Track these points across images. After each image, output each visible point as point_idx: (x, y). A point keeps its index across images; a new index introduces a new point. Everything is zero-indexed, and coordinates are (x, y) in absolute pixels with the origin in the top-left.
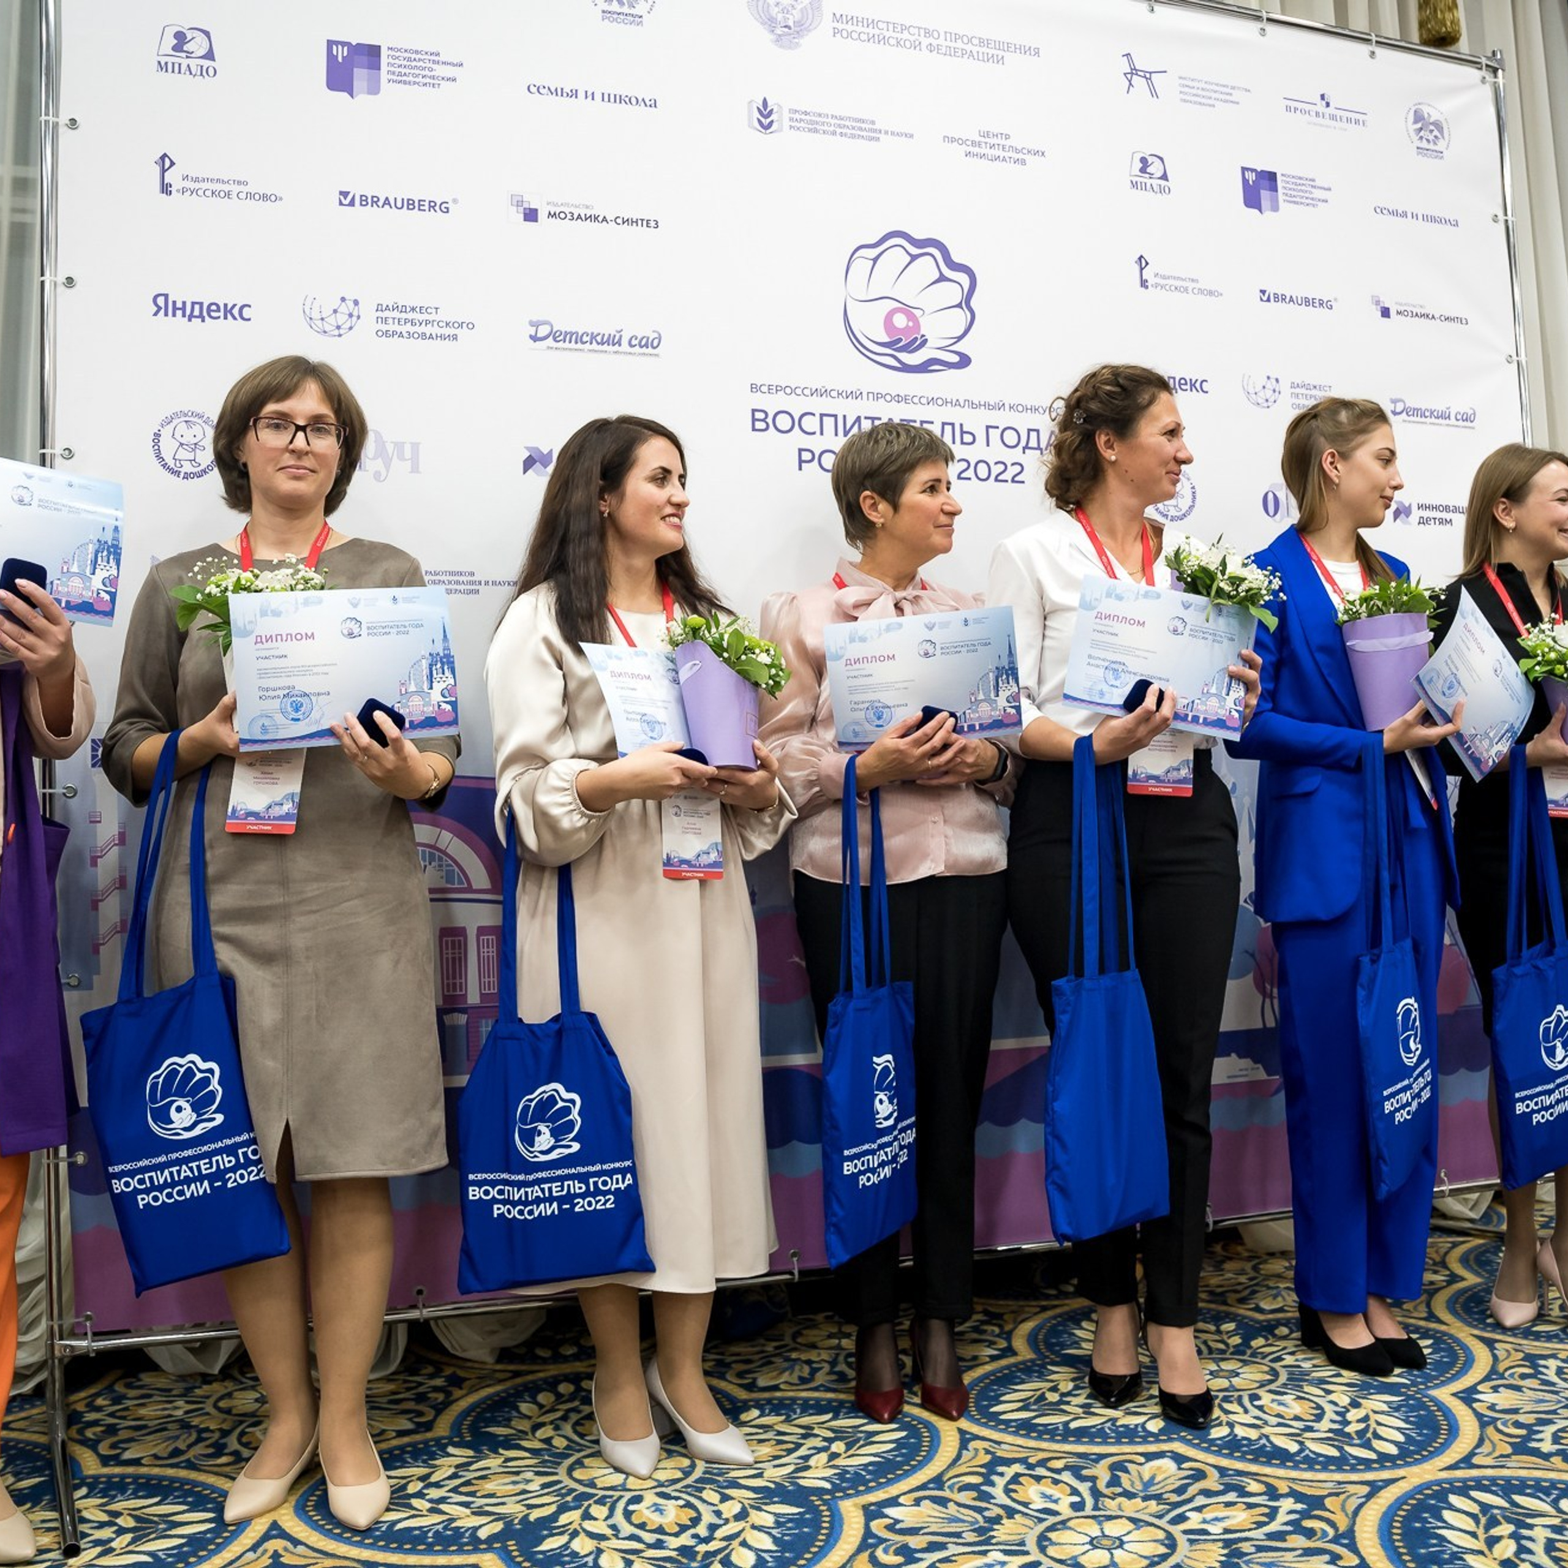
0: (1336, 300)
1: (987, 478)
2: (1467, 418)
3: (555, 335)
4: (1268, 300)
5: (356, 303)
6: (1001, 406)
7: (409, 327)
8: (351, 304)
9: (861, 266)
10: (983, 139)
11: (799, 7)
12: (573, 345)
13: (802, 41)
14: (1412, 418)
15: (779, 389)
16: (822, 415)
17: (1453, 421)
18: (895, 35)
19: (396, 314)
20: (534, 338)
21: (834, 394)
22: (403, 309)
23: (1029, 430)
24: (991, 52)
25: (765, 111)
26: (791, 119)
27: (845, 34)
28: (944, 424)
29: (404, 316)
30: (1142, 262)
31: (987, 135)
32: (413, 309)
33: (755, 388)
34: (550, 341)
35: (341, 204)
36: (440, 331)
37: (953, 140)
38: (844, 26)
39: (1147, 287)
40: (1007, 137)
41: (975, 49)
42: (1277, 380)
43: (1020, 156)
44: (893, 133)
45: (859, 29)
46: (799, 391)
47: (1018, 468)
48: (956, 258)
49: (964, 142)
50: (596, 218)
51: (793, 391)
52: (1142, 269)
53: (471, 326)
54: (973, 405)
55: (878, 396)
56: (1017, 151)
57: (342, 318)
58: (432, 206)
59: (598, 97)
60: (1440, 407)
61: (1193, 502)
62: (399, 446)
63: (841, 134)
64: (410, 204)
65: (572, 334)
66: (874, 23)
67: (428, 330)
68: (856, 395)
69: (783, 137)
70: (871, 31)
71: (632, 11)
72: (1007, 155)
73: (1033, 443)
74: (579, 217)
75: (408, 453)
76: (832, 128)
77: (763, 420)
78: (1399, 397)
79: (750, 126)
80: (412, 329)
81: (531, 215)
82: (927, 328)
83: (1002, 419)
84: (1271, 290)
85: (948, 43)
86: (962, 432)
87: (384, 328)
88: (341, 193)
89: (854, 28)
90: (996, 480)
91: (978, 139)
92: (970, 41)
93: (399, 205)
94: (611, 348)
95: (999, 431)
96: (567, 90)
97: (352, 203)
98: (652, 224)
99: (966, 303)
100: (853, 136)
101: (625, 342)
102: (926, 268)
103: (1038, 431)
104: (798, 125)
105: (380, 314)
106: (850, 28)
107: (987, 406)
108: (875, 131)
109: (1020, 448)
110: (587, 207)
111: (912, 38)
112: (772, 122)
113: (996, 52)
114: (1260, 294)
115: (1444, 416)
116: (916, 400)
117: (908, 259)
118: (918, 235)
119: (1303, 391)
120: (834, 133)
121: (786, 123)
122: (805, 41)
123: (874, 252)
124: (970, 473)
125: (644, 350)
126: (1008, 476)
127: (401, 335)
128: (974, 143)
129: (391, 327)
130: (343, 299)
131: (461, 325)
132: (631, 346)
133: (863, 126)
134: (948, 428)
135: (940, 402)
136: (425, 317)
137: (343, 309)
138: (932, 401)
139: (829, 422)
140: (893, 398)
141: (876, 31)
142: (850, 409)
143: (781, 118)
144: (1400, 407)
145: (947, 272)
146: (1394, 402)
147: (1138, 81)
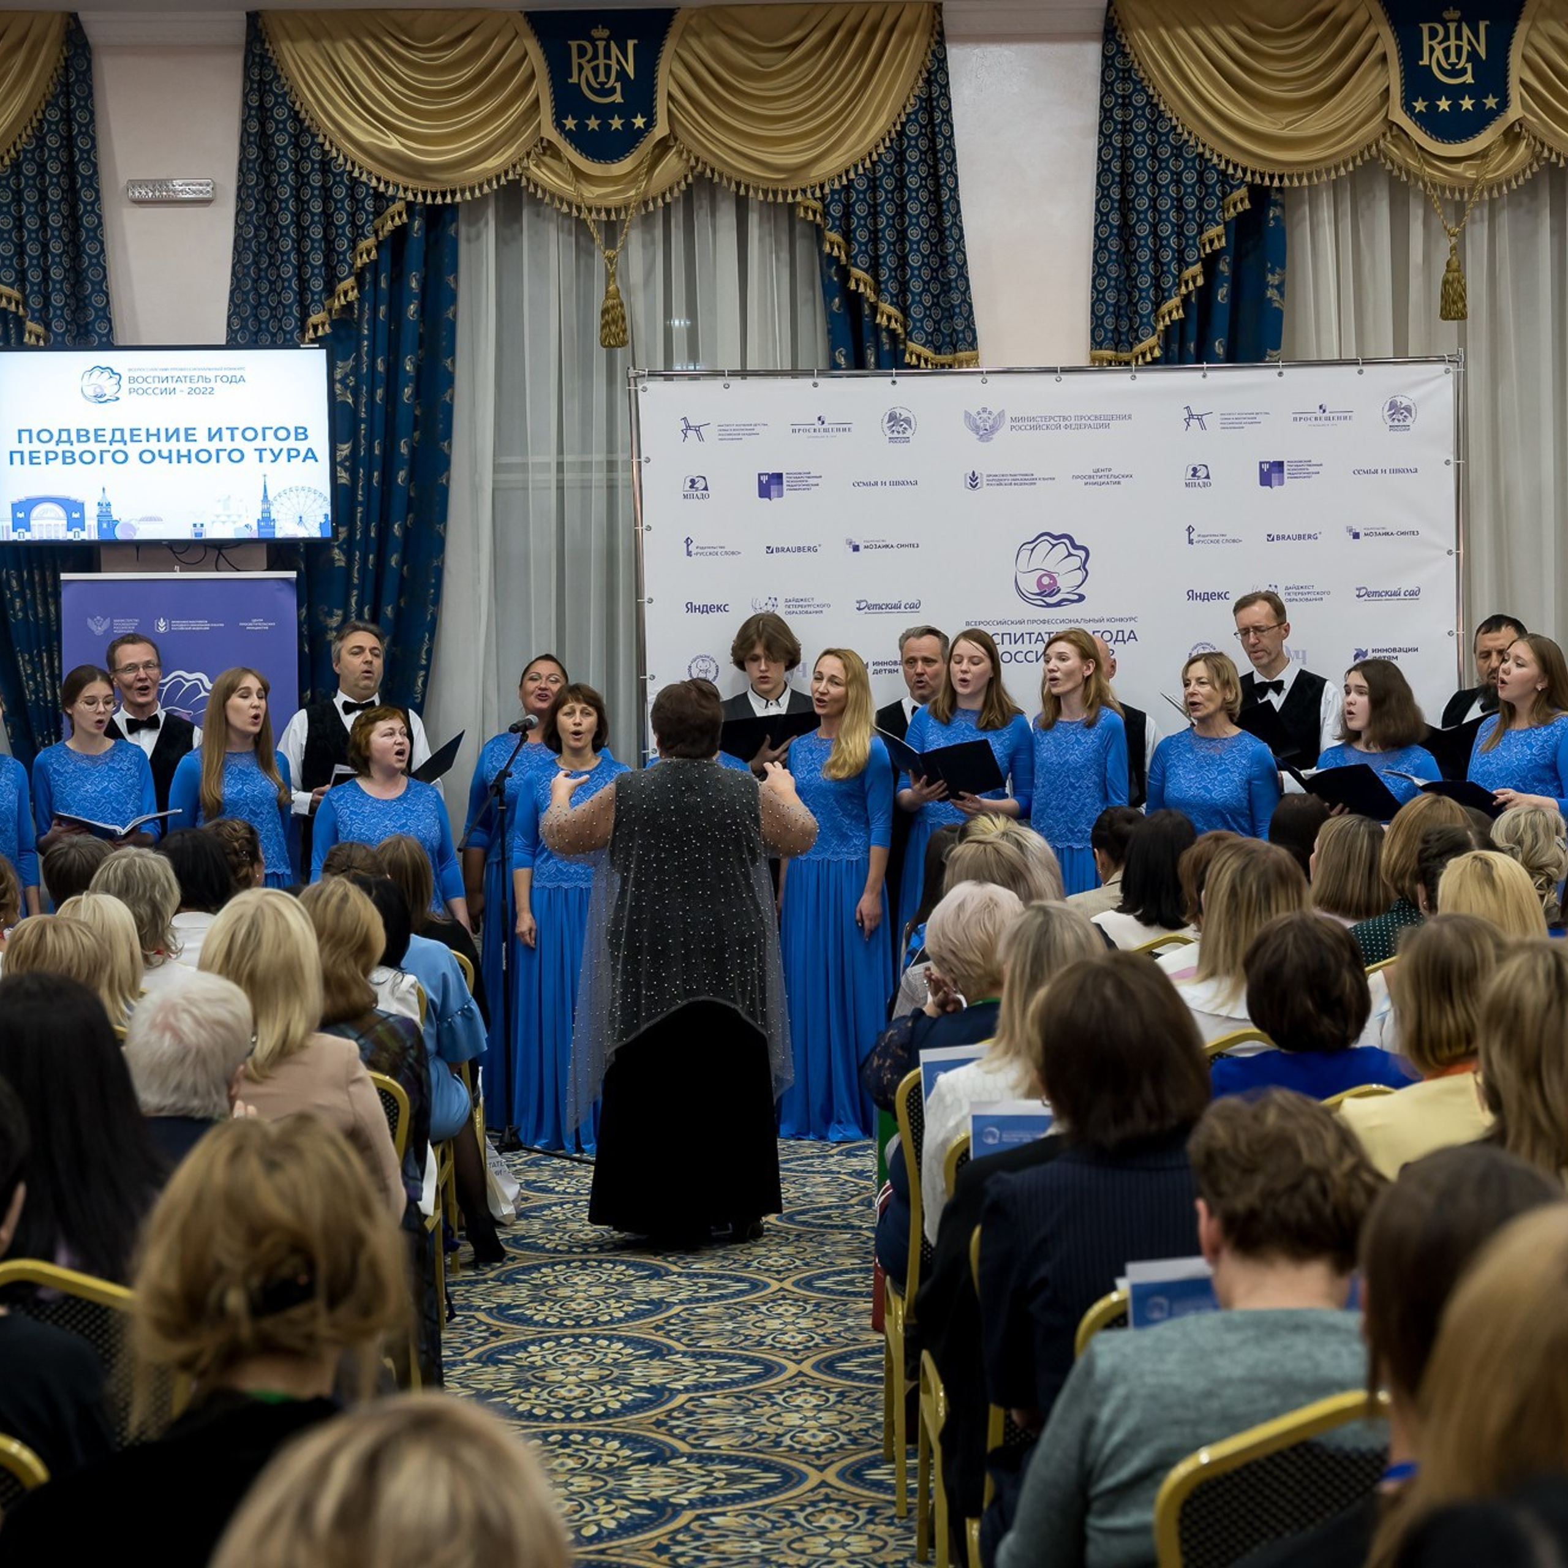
0: (1320, 533)
2: (1414, 593)
3: (868, 607)
4: (1273, 540)
5: (776, 599)
6: (1101, 620)
7: (800, 609)
8: (773, 600)
9: (1025, 554)
10: (1095, 474)
11: (992, 418)
12: (876, 610)
14: (1371, 598)
16: (1002, 634)
17: (1403, 596)
18: (1046, 423)
19: (794, 603)
20: (859, 609)
21: (1009, 623)
22: (797, 600)
23: (1117, 631)
24: (1101, 422)
25: (974, 478)
26: (988, 480)
27: (1017, 428)
29: (797, 604)
30: (1190, 529)
31: (1098, 470)
32: (802, 600)
34: (866, 610)
35: (767, 553)
36: (815, 609)
37: (1078, 477)
38: (1017, 423)
39: (1192, 544)
40: (1111, 470)
41: (1092, 423)
42: (1276, 587)
43: (1117, 480)
44: (1043, 479)
45: (1026, 423)
46: (990, 623)
48: (1078, 543)
49: (1084, 477)
50: (888, 546)
51: (988, 623)
52: (1190, 533)
53: (829, 606)
55: (1034, 621)
56: (1115, 477)
57: (769, 607)
58: (809, 549)
59: (888, 483)
60: (1394, 589)
63: (1015, 484)
64: (799, 549)
65: (877, 605)
66: (1034, 419)
67: (809, 609)
68: (1021, 622)
69: (985, 491)
70: (1032, 423)
71: (905, 435)
72: (1109, 480)
73: (1120, 638)
74: (880, 546)
76: (1010, 482)
78: (1362, 586)
79: (966, 487)
81: (856, 548)
82: (1060, 583)
84: (1276, 533)
85: (1076, 422)
87: (789, 610)
88: (767, 547)
89: (1023, 423)
91: (1092, 474)
92: (1090, 418)
93: (794, 550)
94: (895, 610)
96: (872, 482)
97: (772, 552)
98: (916, 546)
99: (1083, 566)
100: (1021, 484)
101: (902, 607)
102: (1061, 550)
103: (1122, 631)
104: (991, 483)
105: (786, 604)
106: (1020, 424)
107: (1094, 620)
108: (1033, 479)
110: (883, 541)
111: (1055, 423)
112: (977, 484)
113: (1104, 422)
114: (1267, 537)
115: (1396, 594)
116: (1053, 621)
117: (1051, 546)
118: (1056, 533)
119: (1294, 590)
120: (1011, 484)
121: (985, 483)
122: (996, 436)
123: (1031, 546)
125: (912, 610)
127: (796, 613)
128: (1090, 477)
129: (792, 610)
130: (770, 598)
131: (823, 606)
132: (905, 608)
133: (1027, 477)
136: (807, 603)
137: (770, 603)
139: (1006, 637)
140: (1041, 622)
141: (1035, 423)
142: (1018, 630)
143: (983, 481)
144: (1363, 592)
145: (1072, 551)
146: (1359, 589)
147: (1194, 423)
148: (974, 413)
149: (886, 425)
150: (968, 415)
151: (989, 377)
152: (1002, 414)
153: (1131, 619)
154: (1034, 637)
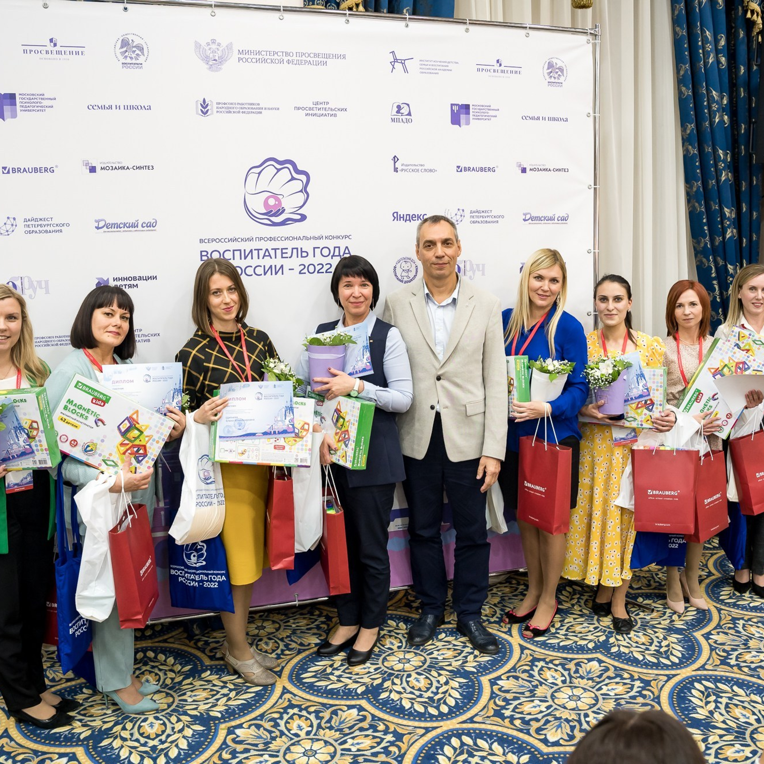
0: (497, 167)
1: (314, 272)
2: (564, 219)
3: (107, 226)
4: (461, 171)
5: (14, 219)
6: (320, 238)
7: (39, 228)
8: (12, 220)
9: (253, 177)
10: (315, 106)
11: (221, 49)
12: (116, 229)
13: (223, 67)
14: (534, 222)
15: (213, 240)
16: (234, 251)
17: (556, 221)
18: (270, 57)
19: (33, 223)
20: (98, 228)
21: (239, 240)
22: (36, 220)
23: (335, 248)
24: (320, 60)
25: (204, 105)
26: (217, 108)
27: (244, 60)
28: (293, 249)
29: (37, 223)
30: (395, 159)
31: (317, 103)
32: (41, 220)
33: (202, 241)
34: (105, 229)
35: (3, 173)
36: (54, 229)
37: (299, 109)
38: (244, 56)
39: (397, 172)
40: (328, 103)
41: (311, 60)
42: (463, 210)
43: (334, 112)
44: (269, 109)
45: (252, 56)
46: (223, 240)
47: (329, 266)
48: (300, 168)
49: (305, 109)
50: (124, 168)
51: (220, 240)
52: (395, 163)
53: (68, 225)
54: (307, 238)
55: (261, 239)
56: (332, 110)
57: (8, 227)
58: (46, 170)
59: (122, 107)
60: (550, 215)
61: (416, 273)
62: (39, 282)
63: (243, 112)
64: (36, 170)
65: (115, 224)
66: (259, 53)
67: (49, 228)
68: (250, 239)
69: (214, 117)
70: (258, 57)
71: (137, 62)
72: (327, 112)
73: (337, 253)
74: (116, 168)
75: (43, 285)
76: (238, 110)
77: (206, 256)
78: (527, 212)
79: (197, 113)
80: (41, 229)
81: (93, 170)
82: (284, 204)
83: (321, 243)
84: (462, 166)
85: (298, 58)
86: (302, 252)
87: (28, 229)
88: (3, 168)
89: (249, 56)
90: (318, 272)
91: (312, 106)
92: (309, 55)
93: (30, 171)
94: (133, 229)
95: (320, 250)
96: (107, 106)
97: (8, 172)
98: (151, 168)
99: (304, 190)
100: (249, 113)
101: (140, 225)
102: (285, 174)
103: (339, 247)
104: (221, 110)
105: (26, 223)
106: (247, 56)
107: (315, 238)
108: (259, 109)
109: (330, 256)
110: (119, 163)
111: (279, 58)
112: (208, 110)
113: (322, 60)
114: (456, 168)
115: (551, 219)
116: (279, 239)
117: (276, 171)
118: (281, 159)
119: (477, 214)
120: (239, 112)
121: (215, 110)
122: (224, 66)
123: (258, 170)
124: (305, 270)
125: (149, 228)
126: (324, 270)
127: (36, 232)
128: (310, 109)
129: (32, 229)
130: (8, 218)
131: (63, 225)
132: (143, 227)
133: (254, 107)
134: (295, 251)
135: (291, 238)
136: (47, 222)
137: (9, 222)
138: (287, 238)
139: (237, 253)
140: (268, 239)
141: (261, 57)
142: (247, 246)
143: (212, 108)
144: (528, 217)
145: (295, 175)
146: (525, 215)
147: (398, 65)
148: (203, 44)
149: (119, 51)
150: (198, 46)
151: (218, 11)
152: (230, 47)
153: (346, 237)
154: (262, 253)
